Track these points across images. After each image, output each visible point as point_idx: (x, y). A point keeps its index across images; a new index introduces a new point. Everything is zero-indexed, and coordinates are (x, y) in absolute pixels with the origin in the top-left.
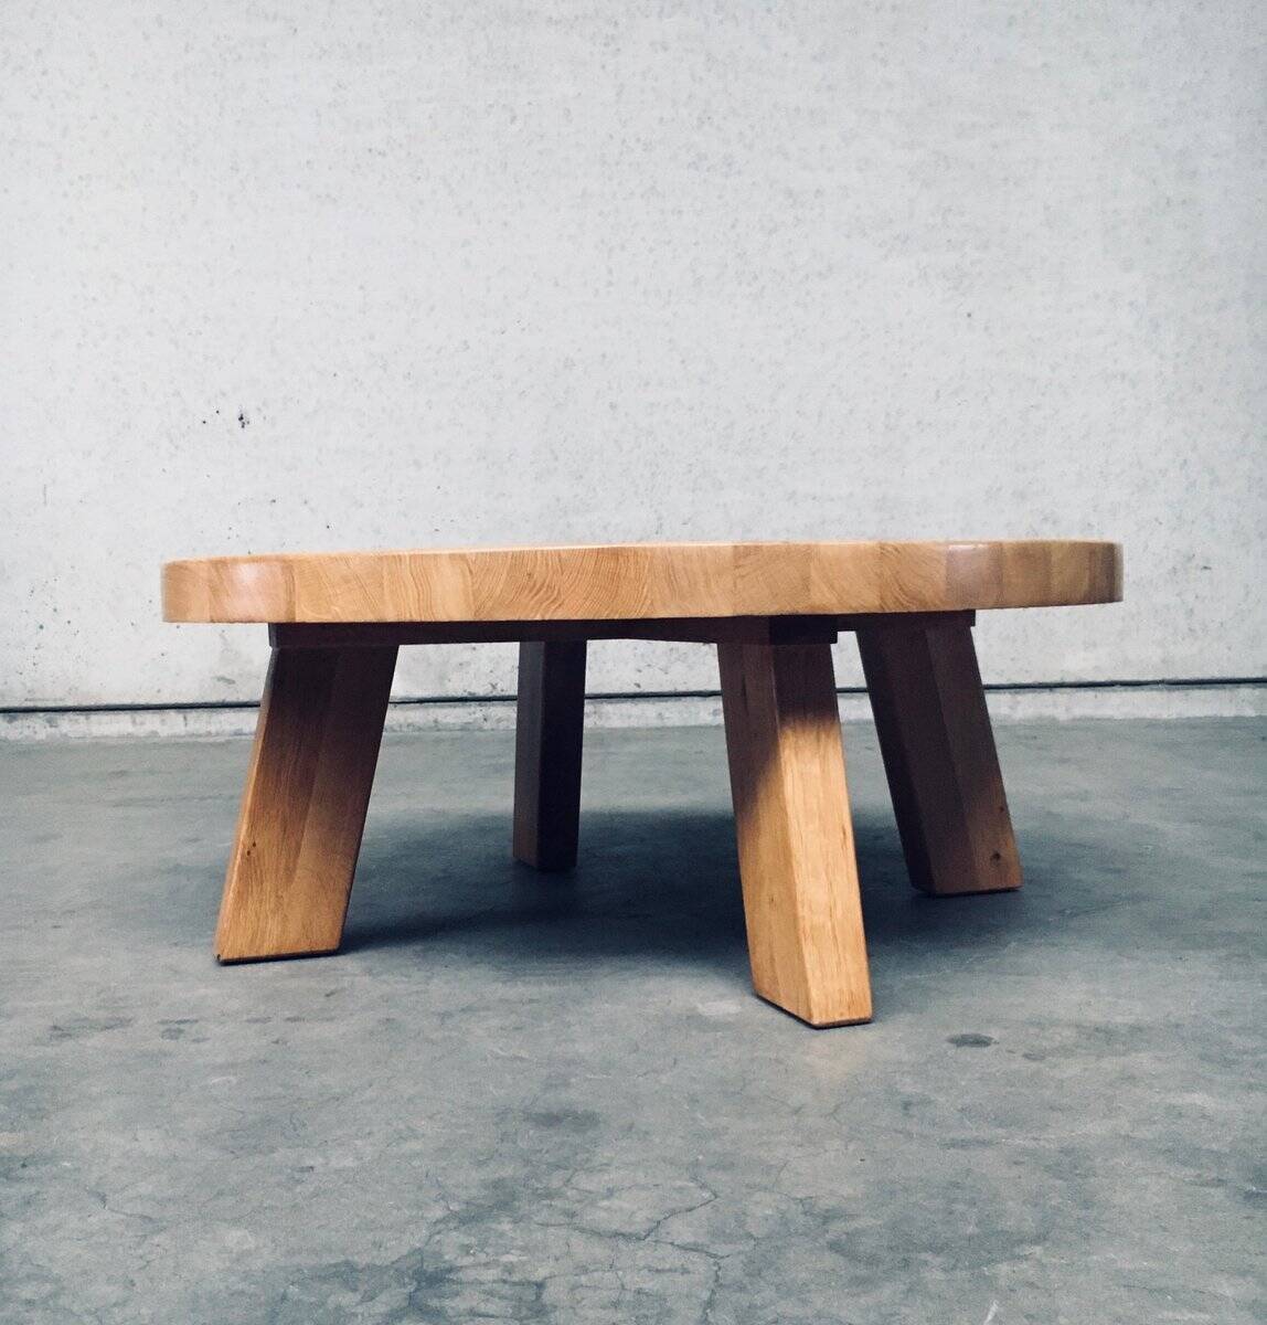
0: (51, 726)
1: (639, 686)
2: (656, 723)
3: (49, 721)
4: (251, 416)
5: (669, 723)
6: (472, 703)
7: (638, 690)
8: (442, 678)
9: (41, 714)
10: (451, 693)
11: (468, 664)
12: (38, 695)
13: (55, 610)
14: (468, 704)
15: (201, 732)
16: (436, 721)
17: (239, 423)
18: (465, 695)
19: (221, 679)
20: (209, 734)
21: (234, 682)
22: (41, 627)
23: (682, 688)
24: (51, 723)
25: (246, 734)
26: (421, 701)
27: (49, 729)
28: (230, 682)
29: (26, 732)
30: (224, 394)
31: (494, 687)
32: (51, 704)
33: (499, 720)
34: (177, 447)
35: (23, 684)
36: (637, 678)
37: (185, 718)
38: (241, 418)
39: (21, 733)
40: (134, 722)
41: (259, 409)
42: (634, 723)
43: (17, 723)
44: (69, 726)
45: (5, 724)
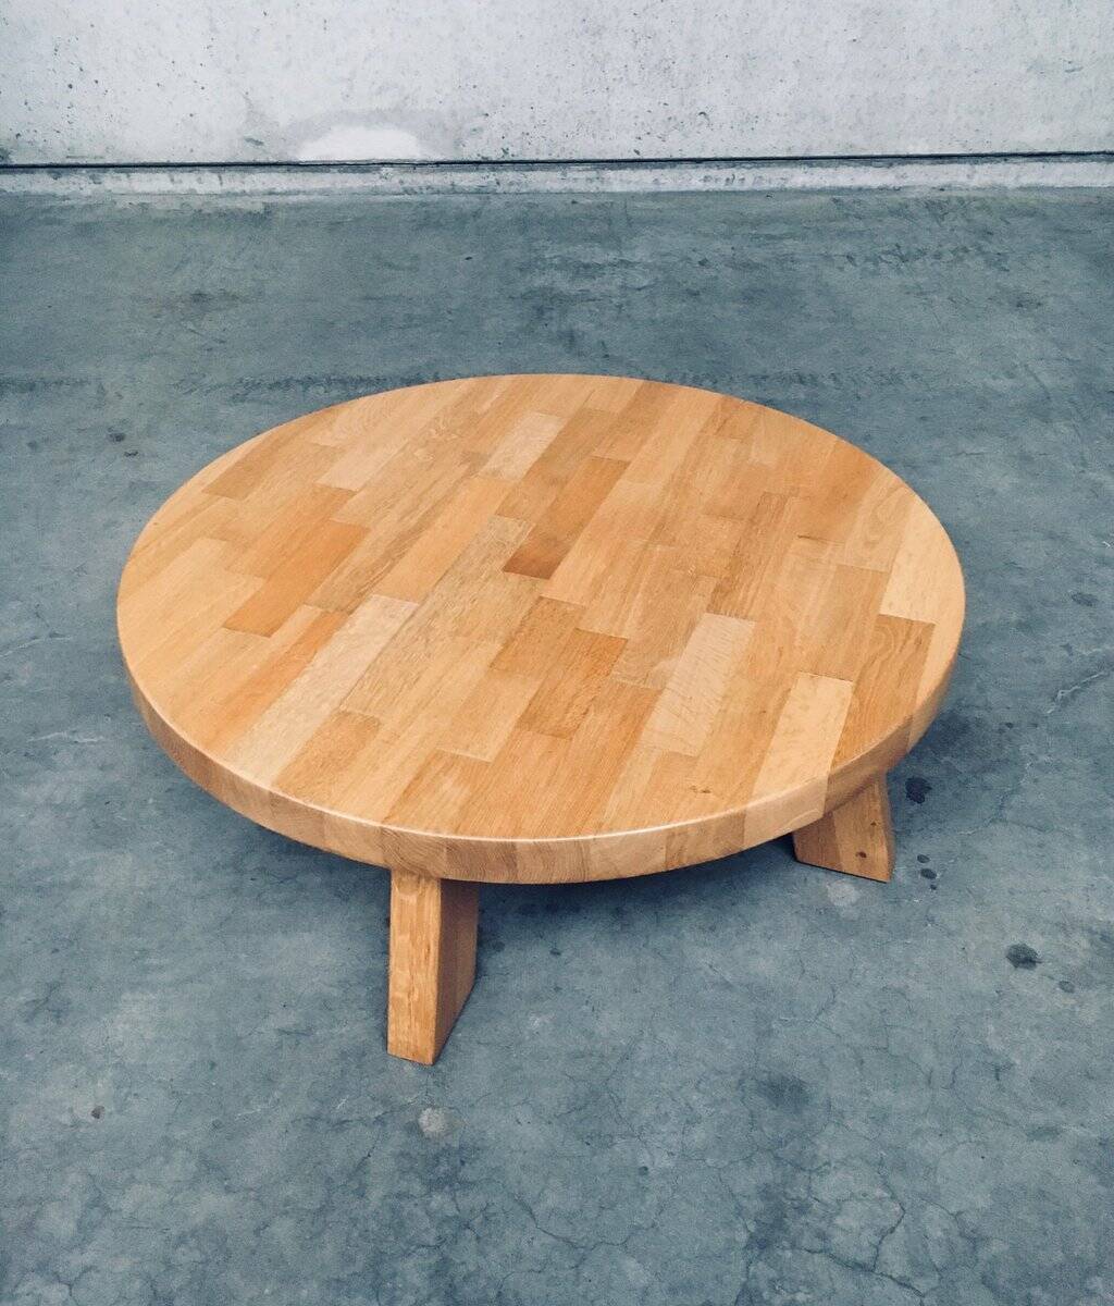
0: (95, 182)
1: (637, 152)
2: (653, 188)
3: (92, 177)
5: (663, 189)
6: (486, 167)
7: (637, 157)
8: (458, 143)
9: (84, 171)
10: (466, 157)
11: (481, 129)
12: (77, 153)
13: (81, 70)
14: (481, 166)
15: (237, 190)
16: (453, 185)
18: (479, 159)
19: (249, 140)
20: (244, 193)
21: (261, 143)
22: (70, 86)
23: (677, 155)
24: (95, 180)
25: (278, 194)
26: (438, 163)
28: (259, 143)
29: (73, 188)
31: (505, 152)
32: (92, 161)
33: (511, 184)
35: (62, 142)
36: (635, 145)
37: (220, 178)
39: (67, 188)
40: (172, 180)
42: (633, 188)
43: (63, 179)
44: (111, 183)
45: (51, 180)
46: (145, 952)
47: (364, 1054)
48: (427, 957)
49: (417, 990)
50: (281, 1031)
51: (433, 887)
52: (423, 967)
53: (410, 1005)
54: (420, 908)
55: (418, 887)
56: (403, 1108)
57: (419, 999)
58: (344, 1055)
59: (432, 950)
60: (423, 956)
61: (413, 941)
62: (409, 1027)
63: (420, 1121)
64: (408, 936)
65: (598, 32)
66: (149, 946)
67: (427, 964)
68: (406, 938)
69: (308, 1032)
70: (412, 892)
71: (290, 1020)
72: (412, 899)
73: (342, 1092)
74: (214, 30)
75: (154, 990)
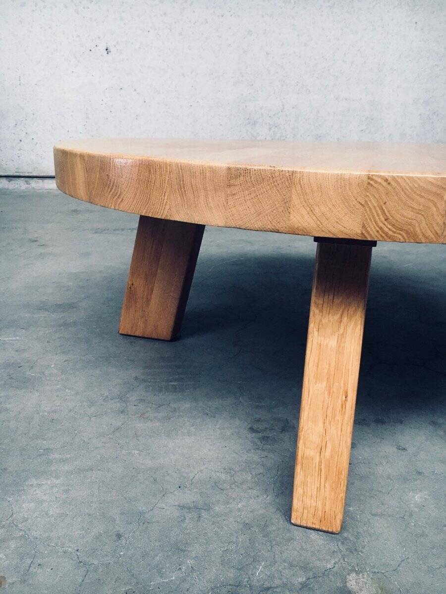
0: (27, 184)
3: (26, 181)
4: (111, 49)
9: (23, 179)
12: (20, 171)
13: (26, 133)
17: (106, 52)
22: (21, 141)
24: (27, 183)
27: (26, 185)
29: (16, 186)
30: (99, 38)
32: (27, 174)
34: (78, 61)
35: (14, 165)
38: (107, 50)
39: (14, 186)
41: (115, 46)
43: (13, 182)
44: (35, 184)
45: (7, 182)
46: (48, 451)
47: (266, 526)
48: (343, 405)
49: (329, 446)
50: (182, 507)
51: (356, 325)
52: (338, 417)
53: (320, 462)
54: (340, 349)
55: (339, 327)
56: (326, 573)
57: (332, 456)
58: (247, 526)
59: (349, 398)
60: (339, 403)
61: (329, 389)
62: (319, 489)
63: (348, 585)
64: (325, 383)
65: (254, 124)
66: (52, 446)
67: (343, 413)
68: (322, 386)
69: (208, 508)
70: (333, 333)
71: (189, 497)
72: (332, 342)
73: (255, 560)
74: (88, 118)
75: (57, 477)
